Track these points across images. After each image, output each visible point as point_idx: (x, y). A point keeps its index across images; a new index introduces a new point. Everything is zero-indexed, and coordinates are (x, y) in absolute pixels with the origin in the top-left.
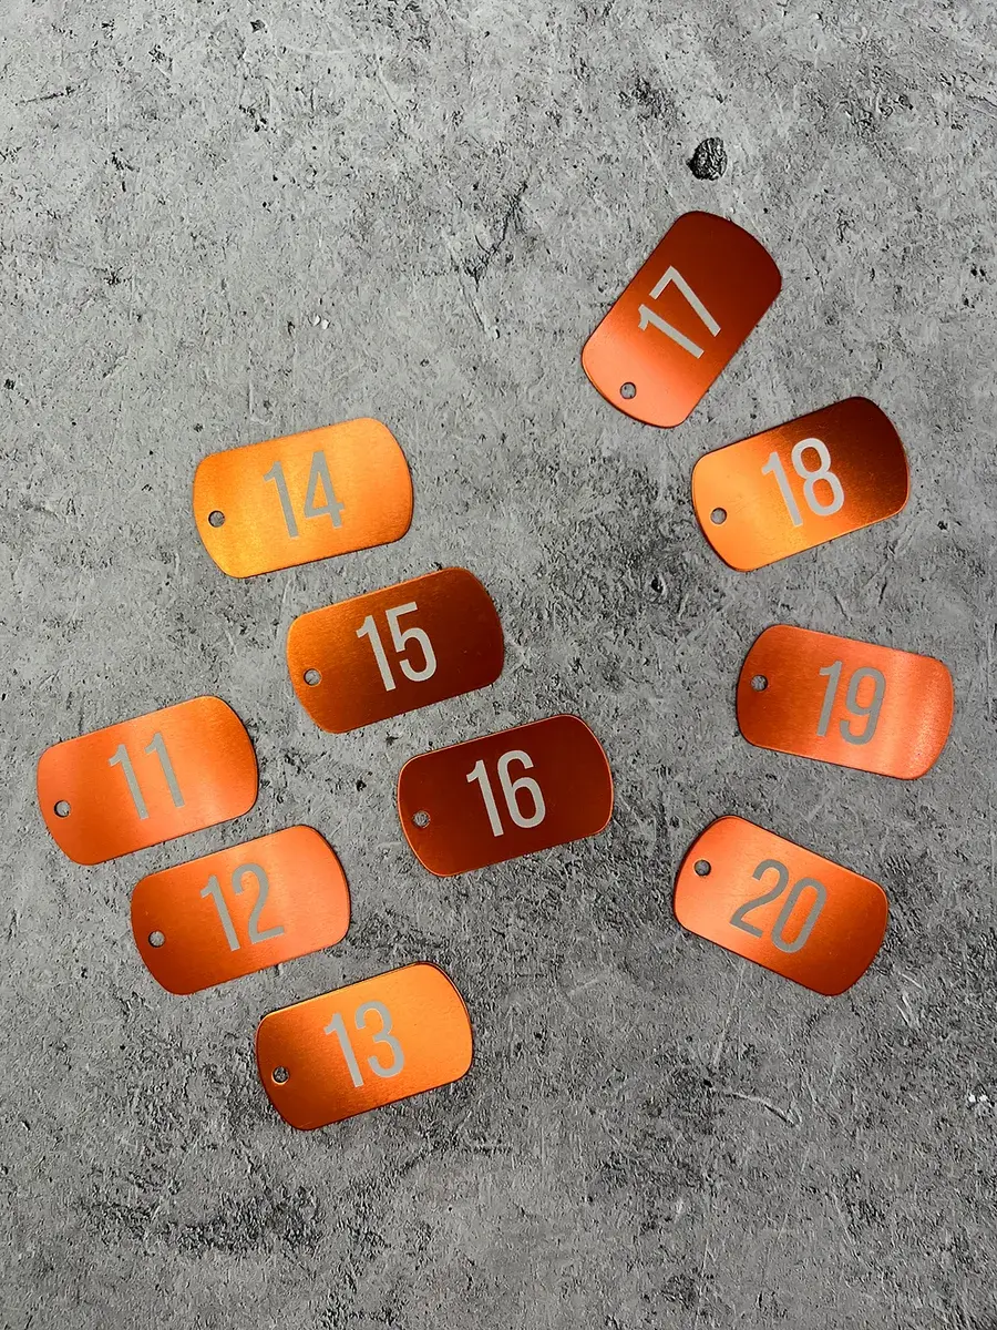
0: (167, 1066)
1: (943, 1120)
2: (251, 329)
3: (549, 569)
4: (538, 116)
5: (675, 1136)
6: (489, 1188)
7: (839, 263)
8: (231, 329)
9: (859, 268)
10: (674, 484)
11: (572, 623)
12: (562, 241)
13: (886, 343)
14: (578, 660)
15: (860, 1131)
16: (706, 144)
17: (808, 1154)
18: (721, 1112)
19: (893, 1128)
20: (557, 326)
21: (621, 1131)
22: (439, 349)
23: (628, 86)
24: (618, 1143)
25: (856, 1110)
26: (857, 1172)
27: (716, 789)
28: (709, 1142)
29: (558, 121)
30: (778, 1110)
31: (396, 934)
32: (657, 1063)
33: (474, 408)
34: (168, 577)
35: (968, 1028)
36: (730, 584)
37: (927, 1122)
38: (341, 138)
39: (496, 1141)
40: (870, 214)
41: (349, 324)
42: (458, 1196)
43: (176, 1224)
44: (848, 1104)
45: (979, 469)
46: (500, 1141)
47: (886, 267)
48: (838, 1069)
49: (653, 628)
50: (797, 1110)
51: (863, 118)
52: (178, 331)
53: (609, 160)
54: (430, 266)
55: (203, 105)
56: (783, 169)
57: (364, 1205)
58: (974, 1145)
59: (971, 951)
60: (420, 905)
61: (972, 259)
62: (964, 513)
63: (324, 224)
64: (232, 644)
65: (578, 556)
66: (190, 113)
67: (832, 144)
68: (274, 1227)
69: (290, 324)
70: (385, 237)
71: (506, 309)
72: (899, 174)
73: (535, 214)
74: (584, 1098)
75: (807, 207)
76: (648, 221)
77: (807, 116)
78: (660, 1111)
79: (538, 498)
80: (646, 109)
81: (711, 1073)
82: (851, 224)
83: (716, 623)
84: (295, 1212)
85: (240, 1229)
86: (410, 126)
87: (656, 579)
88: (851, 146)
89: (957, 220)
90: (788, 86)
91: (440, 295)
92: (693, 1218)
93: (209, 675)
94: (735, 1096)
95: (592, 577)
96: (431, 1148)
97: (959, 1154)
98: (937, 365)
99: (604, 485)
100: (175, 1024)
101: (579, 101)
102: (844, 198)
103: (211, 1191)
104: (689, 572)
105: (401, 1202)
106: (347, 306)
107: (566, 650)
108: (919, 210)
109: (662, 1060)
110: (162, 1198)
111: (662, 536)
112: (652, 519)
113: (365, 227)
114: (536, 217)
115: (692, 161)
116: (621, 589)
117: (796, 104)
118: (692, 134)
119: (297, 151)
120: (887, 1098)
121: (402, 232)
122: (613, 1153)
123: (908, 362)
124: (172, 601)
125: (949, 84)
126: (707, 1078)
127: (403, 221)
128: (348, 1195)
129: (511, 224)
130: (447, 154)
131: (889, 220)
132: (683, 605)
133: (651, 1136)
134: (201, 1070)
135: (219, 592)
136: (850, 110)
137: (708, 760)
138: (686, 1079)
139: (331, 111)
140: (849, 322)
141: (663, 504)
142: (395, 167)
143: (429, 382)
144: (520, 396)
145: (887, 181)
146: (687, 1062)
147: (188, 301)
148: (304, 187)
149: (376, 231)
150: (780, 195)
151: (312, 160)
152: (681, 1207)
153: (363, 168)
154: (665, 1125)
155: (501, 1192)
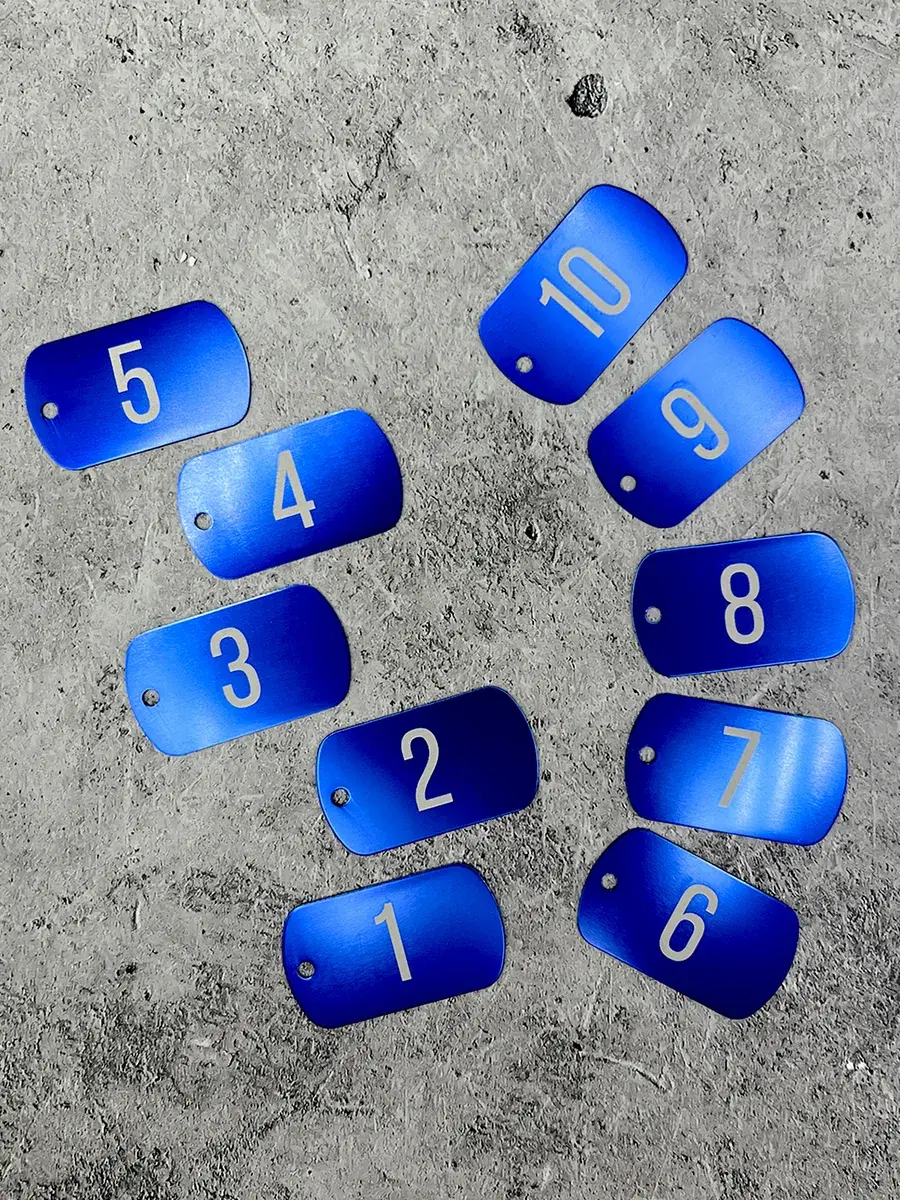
0: (20, 1021)
1: (820, 1088)
2: (117, 265)
3: (422, 513)
4: (412, 50)
5: (543, 1100)
6: (350, 1150)
7: (721, 203)
8: (96, 264)
9: (742, 209)
10: (550, 429)
11: (444, 569)
12: (437, 179)
13: (769, 287)
14: (450, 608)
15: (735, 1099)
16: (586, 80)
17: (680, 1120)
18: (591, 1076)
19: (769, 1095)
20: (431, 267)
21: (487, 1095)
22: (309, 288)
23: (506, 20)
24: (484, 1108)
25: (730, 1076)
26: (731, 1140)
27: (590, 742)
28: (578, 1107)
29: (434, 56)
30: (651, 1075)
31: (257, 889)
32: (525, 1024)
33: (346, 347)
34: (28, 518)
35: (847, 993)
36: (605, 533)
37: (803, 1088)
38: (211, 71)
39: (358, 1103)
40: (754, 155)
41: (216, 261)
42: (318, 1158)
43: (28, 1183)
44: (722, 1070)
45: (864, 417)
46: (362, 1103)
47: (770, 209)
48: (712, 1034)
49: (527, 576)
50: (669, 1074)
51: (748, 56)
52: (40, 267)
53: (486, 96)
54: (300, 203)
55: (68, 34)
56: (664, 107)
57: (221, 1167)
58: (852, 1114)
59: (850, 913)
60: (283, 859)
61: (858, 201)
62: (847, 462)
63: (193, 158)
64: (92, 587)
65: (451, 502)
66: (55, 43)
67: (716, 82)
68: (128, 1188)
69: (156, 261)
70: (254, 173)
71: (378, 248)
72: (783, 112)
73: (409, 151)
74: (449, 1060)
75: (689, 145)
76: (525, 159)
77: (690, 53)
78: (527, 1074)
79: (410, 442)
80: (524, 45)
81: (581, 1036)
82: (734, 164)
83: (591, 571)
84: (150, 1174)
85: (93, 1189)
86: (282, 59)
87: (531, 526)
88: (735, 84)
89: (843, 161)
90: (670, 22)
91: (310, 233)
92: (560, 1185)
93: (68, 620)
94: (605, 1060)
95: (465, 524)
96: (291, 1109)
97: (836, 1122)
98: (820, 310)
99: (479, 429)
100: (30, 977)
101: (456, 34)
102: (728, 138)
103: (63, 1150)
104: (564, 519)
105: (258, 1163)
106: (214, 243)
107: (437, 598)
108: (804, 150)
109: (530, 1022)
110: (13, 1156)
111: (537, 482)
112: (527, 465)
113: (235, 162)
114: (411, 155)
115: (571, 98)
116: (495, 536)
117: (679, 41)
118: (572, 71)
119: (165, 83)
120: (763, 1064)
121: (272, 168)
122: (478, 1117)
123: (790, 306)
124: (31, 543)
125: (837, 22)
126: (576, 1040)
127: (273, 157)
128: (205, 1156)
129: (384, 161)
130: (319, 87)
131: (773, 160)
132: (558, 553)
133: (518, 1099)
134: (55, 1026)
135: (79, 534)
136: (734, 48)
137: (581, 713)
138: (555, 1041)
139: (200, 42)
140: (730, 265)
141: (538, 450)
142: (266, 101)
143: (299, 321)
144: (392, 337)
145: (772, 121)
146: (556, 1024)
147: (52, 236)
148: (171, 120)
149: (246, 166)
150: (662, 133)
151: (179, 92)
152: (548, 1174)
153: (232, 101)
154: (532, 1089)
155: (362, 1156)
